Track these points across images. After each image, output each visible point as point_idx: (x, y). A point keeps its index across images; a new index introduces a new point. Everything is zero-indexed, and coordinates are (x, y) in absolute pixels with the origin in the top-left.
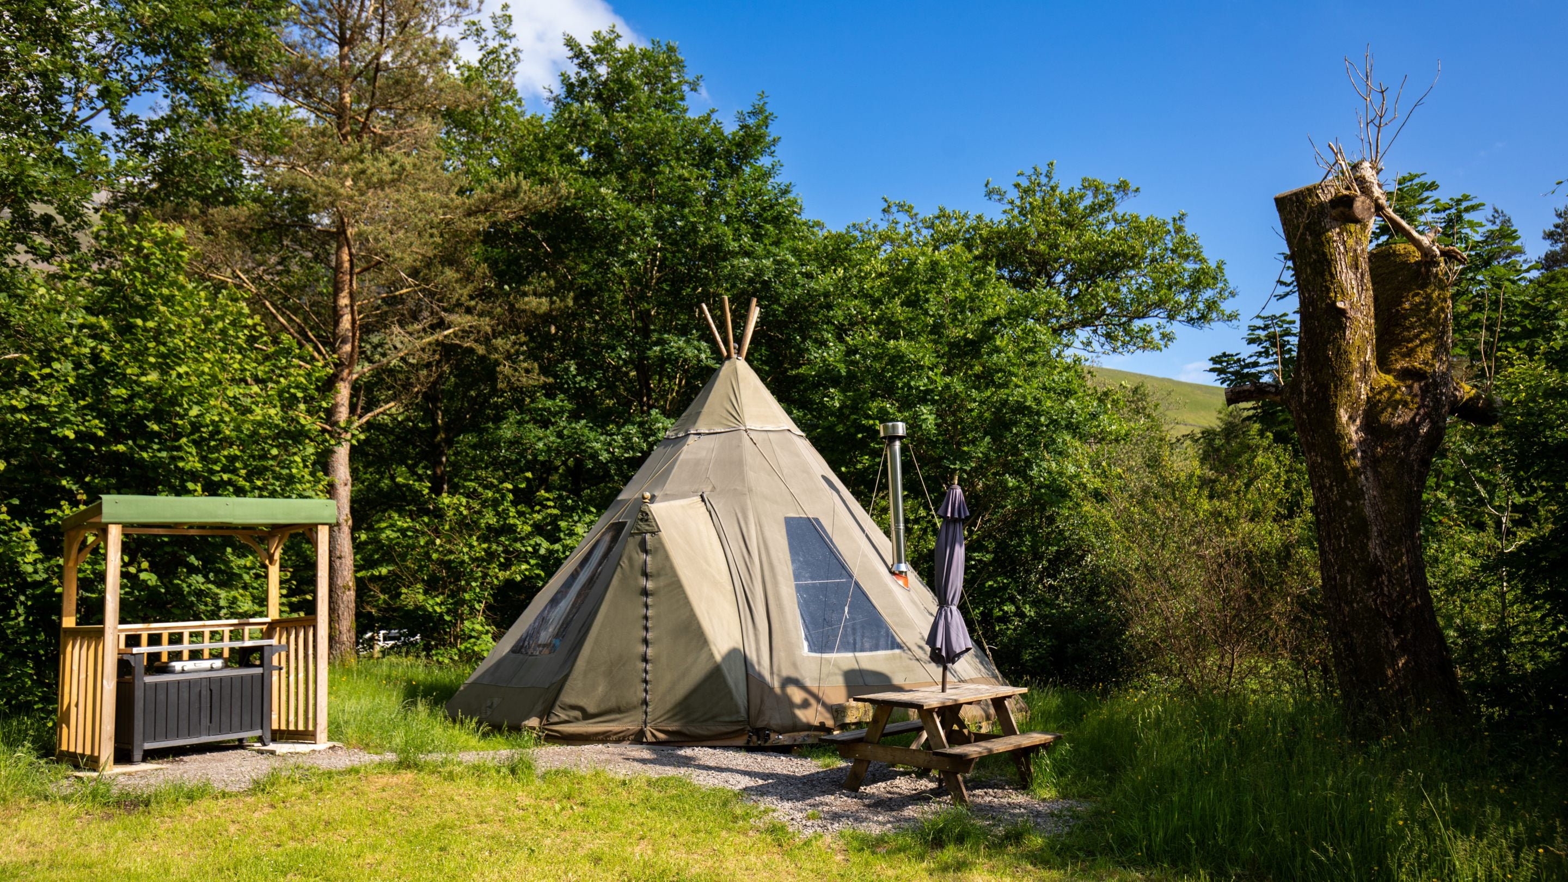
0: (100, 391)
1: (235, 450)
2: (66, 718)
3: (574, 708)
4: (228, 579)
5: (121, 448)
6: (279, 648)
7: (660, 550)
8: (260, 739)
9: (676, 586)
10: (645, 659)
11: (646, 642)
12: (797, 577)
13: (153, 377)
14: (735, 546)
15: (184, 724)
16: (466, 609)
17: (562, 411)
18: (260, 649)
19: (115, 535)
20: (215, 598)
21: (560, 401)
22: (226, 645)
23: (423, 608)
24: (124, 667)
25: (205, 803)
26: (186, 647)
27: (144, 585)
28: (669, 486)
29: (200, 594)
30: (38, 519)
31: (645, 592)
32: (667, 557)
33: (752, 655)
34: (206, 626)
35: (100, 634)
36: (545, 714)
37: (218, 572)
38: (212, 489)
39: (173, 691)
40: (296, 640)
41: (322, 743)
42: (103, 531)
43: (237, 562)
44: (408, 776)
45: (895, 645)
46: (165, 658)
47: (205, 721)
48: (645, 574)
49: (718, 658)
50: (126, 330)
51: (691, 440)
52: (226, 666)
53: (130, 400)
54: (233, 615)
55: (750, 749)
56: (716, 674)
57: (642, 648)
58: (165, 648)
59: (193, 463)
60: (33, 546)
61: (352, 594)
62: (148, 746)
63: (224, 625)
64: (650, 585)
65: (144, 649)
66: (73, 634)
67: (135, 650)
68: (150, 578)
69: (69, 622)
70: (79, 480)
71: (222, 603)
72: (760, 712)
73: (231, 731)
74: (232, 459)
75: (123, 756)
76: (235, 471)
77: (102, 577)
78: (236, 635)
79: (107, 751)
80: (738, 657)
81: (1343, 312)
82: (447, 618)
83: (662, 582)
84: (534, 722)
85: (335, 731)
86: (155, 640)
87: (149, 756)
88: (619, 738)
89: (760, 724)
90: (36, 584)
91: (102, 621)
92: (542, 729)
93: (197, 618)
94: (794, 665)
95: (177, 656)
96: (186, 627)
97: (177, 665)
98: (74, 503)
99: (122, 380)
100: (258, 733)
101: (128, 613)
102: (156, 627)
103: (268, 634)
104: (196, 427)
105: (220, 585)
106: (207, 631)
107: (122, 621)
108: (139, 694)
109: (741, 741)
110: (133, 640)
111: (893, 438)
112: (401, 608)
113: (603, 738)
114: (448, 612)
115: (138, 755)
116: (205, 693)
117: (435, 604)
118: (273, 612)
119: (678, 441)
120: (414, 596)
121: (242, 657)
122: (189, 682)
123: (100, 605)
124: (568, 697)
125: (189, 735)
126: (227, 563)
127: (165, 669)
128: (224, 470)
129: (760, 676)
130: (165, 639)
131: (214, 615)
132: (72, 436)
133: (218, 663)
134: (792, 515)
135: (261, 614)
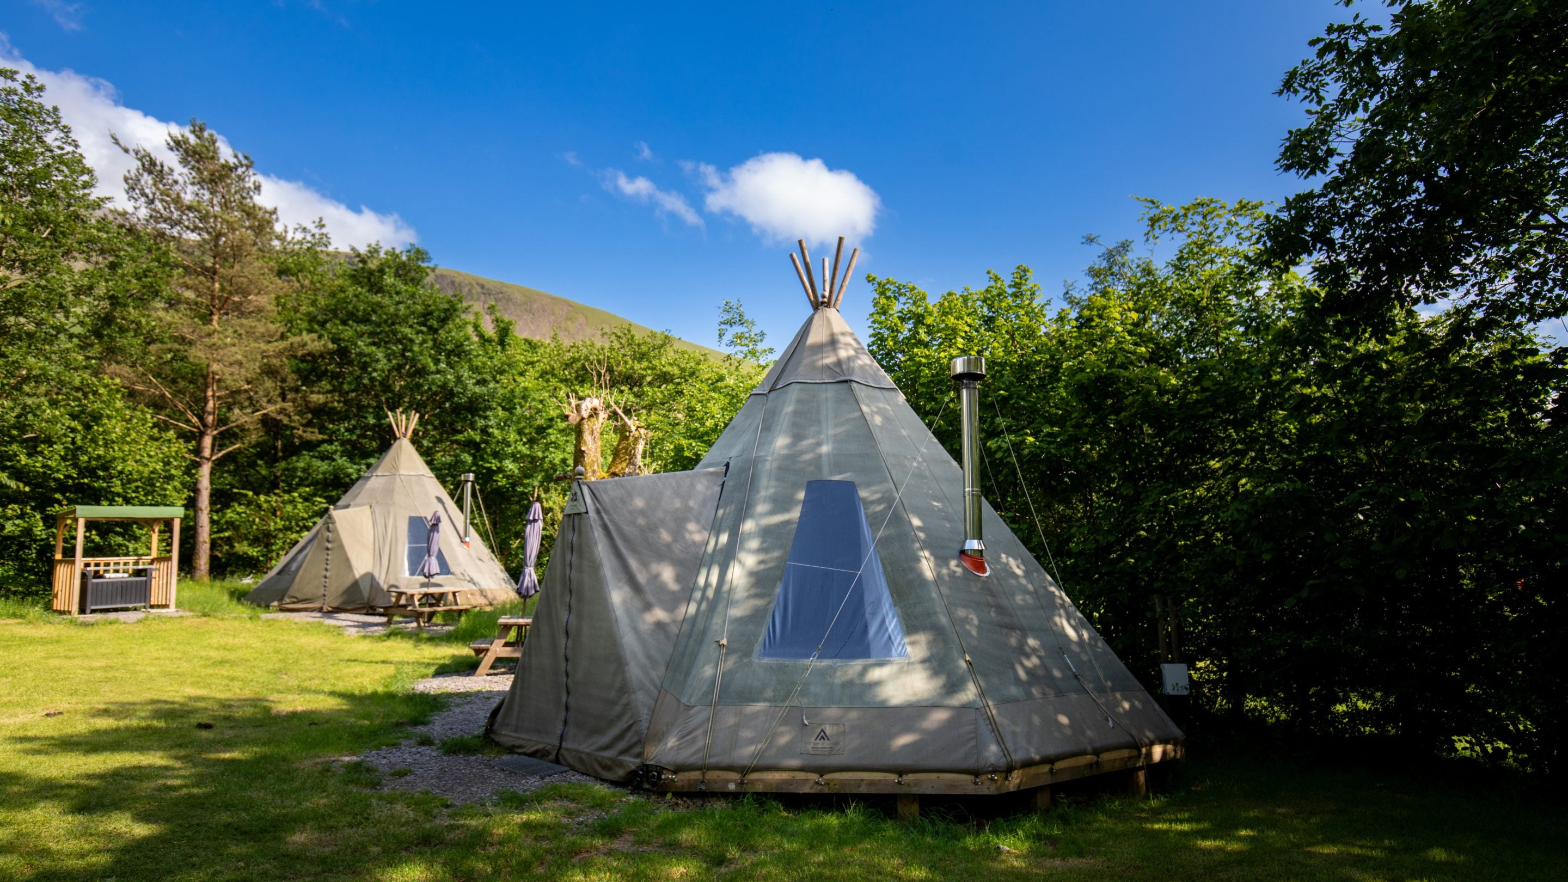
0: (75, 457)
1: (139, 484)
2: (56, 596)
3: (293, 597)
4: (136, 539)
5: (86, 481)
6: (156, 569)
7: (335, 531)
8: (145, 607)
9: (341, 547)
10: (325, 577)
11: (326, 570)
12: (410, 543)
13: (101, 452)
14: (380, 529)
15: (109, 599)
16: (274, 555)
17: (336, 451)
18: (145, 570)
19: (81, 522)
20: (127, 547)
21: (336, 446)
22: (131, 568)
23: (246, 553)
24: (84, 576)
25: (116, 625)
26: (112, 567)
27: (93, 541)
28: (358, 500)
29: (120, 545)
30: (42, 511)
31: (328, 549)
32: (338, 534)
33: (376, 574)
34: (123, 559)
35: (73, 563)
36: (281, 600)
37: (130, 535)
38: (128, 501)
39: (105, 586)
40: (163, 566)
41: (172, 609)
42: (76, 520)
43: (138, 532)
44: (204, 619)
45: (452, 574)
46: (101, 573)
47: (119, 598)
48: (328, 541)
49: (357, 576)
50: (88, 427)
51: (373, 479)
52: (130, 576)
53: (89, 462)
54: (136, 555)
55: (367, 614)
56: (356, 585)
57: (324, 573)
58: (102, 568)
59: (119, 489)
60: (41, 524)
61: (207, 546)
62: (94, 607)
63: (131, 559)
64: (330, 546)
65: (92, 568)
66: (60, 562)
67: (88, 569)
68: (97, 539)
69: (58, 556)
70: (63, 494)
71: (130, 549)
72: (374, 600)
73: (131, 603)
74: (137, 487)
75: (82, 611)
76: (138, 492)
77: (74, 538)
78: (136, 563)
79: (75, 608)
80: (370, 577)
81: (584, 452)
82: (261, 559)
83: (335, 544)
84: (275, 603)
85: (179, 605)
86: (97, 565)
87: (93, 611)
88: (313, 610)
89: (373, 604)
90: (42, 540)
91: (74, 556)
92: (279, 606)
93: (118, 555)
94: (397, 580)
95: (106, 571)
96: (112, 560)
97: (107, 575)
98: (61, 505)
99: (86, 453)
100: (143, 604)
101: (87, 553)
102: (98, 559)
103: (152, 562)
104: (121, 472)
105: (129, 541)
106: (122, 562)
107: (84, 556)
108: (90, 587)
109: (364, 611)
110: (87, 565)
111: (467, 481)
112: (235, 554)
113: (306, 610)
114: (263, 556)
115: (88, 611)
116: (119, 587)
117: (253, 552)
118: (154, 554)
119: (368, 478)
120: (242, 548)
121: (138, 573)
122: (112, 583)
123: (73, 548)
124: (291, 592)
125: (112, 603)
126: (134, 532)
127: (102, 577)
128: (134, 492)
129: (378, 584)
130: (102, 564)
131: (127, 554)
132: (62, 477)
133: (126, 575)
134: (414, 515)
135: (147, 555)
